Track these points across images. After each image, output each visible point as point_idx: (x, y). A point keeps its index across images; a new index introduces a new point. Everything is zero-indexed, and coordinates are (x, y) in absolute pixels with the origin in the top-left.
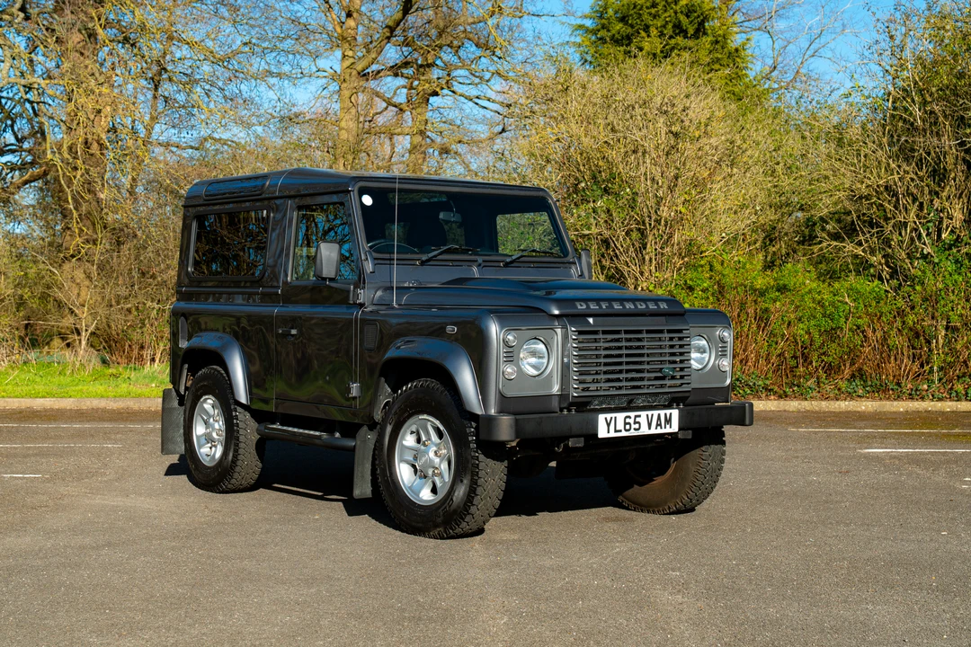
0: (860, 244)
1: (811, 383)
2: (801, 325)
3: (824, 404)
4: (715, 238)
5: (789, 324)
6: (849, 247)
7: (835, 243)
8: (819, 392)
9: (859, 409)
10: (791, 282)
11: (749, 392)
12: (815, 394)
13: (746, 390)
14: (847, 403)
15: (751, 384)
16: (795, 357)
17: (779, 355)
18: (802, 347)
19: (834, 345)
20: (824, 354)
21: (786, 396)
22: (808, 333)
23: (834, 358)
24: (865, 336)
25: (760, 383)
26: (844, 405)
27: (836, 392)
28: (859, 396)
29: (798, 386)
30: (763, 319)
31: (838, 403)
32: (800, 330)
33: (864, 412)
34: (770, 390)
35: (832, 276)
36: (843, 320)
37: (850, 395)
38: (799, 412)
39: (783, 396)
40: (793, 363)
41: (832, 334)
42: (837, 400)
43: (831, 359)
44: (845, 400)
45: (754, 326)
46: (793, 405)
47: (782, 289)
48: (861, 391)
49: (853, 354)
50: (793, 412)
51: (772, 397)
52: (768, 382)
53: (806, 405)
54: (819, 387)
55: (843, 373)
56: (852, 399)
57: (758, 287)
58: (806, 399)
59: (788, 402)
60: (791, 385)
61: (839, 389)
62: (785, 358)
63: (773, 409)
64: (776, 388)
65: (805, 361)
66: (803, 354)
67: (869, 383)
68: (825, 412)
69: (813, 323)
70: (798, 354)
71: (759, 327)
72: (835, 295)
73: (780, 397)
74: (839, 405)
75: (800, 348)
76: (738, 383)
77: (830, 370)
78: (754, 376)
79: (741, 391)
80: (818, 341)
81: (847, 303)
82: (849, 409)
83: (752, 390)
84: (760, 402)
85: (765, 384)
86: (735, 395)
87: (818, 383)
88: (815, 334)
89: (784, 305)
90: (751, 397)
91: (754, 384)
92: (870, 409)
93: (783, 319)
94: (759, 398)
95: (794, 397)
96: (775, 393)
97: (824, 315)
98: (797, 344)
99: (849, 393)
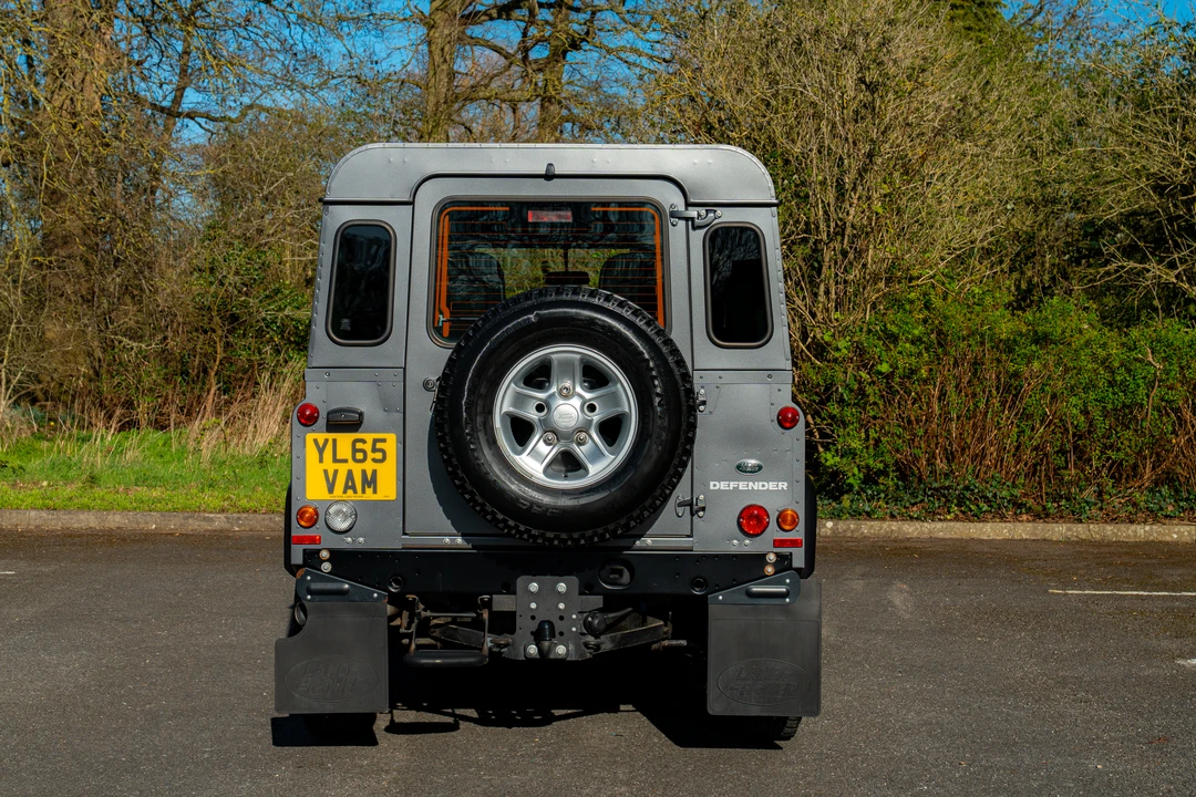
0: (1172, 266)
1: (1089, 493)
2: (1074, 400)
3: (1109, 529)
4: (934, 255)
5: (1054, 396)
6: (1155, 269)
7: (1132, 264)
8: (1101, 509)
9: (1168, 539)
10: (1057, 328)
11: (985, 508)
12: (1094, 511)
13: (981, 505)
14: (1147, 528)
15: (990, 495)
16: (1062, 451)
17: (1036, 448)
18: (1074, 435)
19: (1129, 433)
20: (1111, 447)
21: (1047, 515)
22: (1085, 412)
23: (1127, 454)
24: (1178, 418)
25: (1004, 493)
26: (1142, 531)
27: (1130, 508)
28: (1166, 516)
29: (1068, 500)
30: (1011, 390)
31: (1133, 527)
32: (1071, 408)
33: (1176, 543)
34: (1020, 506)
35: (1123, 318)
36: (1142, 391)
37: (1154, 516)
38: (1068, 542)
39: (1042, 515)
40: (1060, 461)
41: (1125, 415)
42: (1132, 522)
43: (1122, 455)
44: (1145, 522)
45: (996, 402)
46: (1059, 530)
47: (1042, 340)
48: (1170, 508)
49: (1158, 447)
50: (1058, 542)
51: (1025, 517)
52: (1017, 492)
53: (1080, 531)
54: (1102, 501)
55: (1142, 477)
56: (1156, 520)
57: (1003, 336)
58: (1080, 521)
59: (1049, 526)
60: (1056, 498)
61: (1135, 505)
62: (1046, 455)
63: (1025, 536)
64: (1030, 502)
65: (1080, 458)
66: (1076, 447)
67: (1185, 495)
68: (1110, 544)
69: (1092, 396)
70: (1068, 447)
71: (1003, 404)
72: (1130, 350)
73: (1037, 517)
74: (1135, 532)
75: (1070, 437)
76: (968, 494)
77: (1122, 473)
78: (994, 483)
79: (973, 507)
80: (1102, 425)
81: (1150, 364)
82: (1151, 538)
83: (991, 506)
84: (1004, 525)
85: (1012, 495)
86: (963, 513)
87: (1100, 494)
88: (1096, 414)
89: (1045, 366)
90: (990, 516)
91: (995, 495)
92: (1186, 538)
93: (1043, 390)
94: (1003, 518)
95: (1062, 517)
96: (1029, 510)
97: (1111, 384)
98: (1067, 430)
99: (1152, 511)
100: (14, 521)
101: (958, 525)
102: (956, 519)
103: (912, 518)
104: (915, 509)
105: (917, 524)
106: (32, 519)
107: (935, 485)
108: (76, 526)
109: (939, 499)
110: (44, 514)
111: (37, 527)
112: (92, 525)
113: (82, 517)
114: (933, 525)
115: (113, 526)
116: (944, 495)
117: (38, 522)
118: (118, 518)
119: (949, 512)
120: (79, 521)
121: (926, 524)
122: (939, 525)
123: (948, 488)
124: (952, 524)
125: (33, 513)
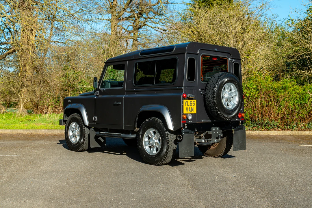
0: (310, 71)
1: (294, 124)
2: (291, 102)
3: (300, 132)
5: (287, 101)
6: (306, 73)
7: (301, 71)
8: (297, 128)
11: (271, 128)
13: (270, 127)
14: (309, 132)
15: (272, 125)
16: (289, 114)
17: (282, 114)
18: (291, 111)
19: (303, 110)
20: (300, 113)
22: (294, 105)
23: (303, 115)
25: (275, 124)
27: (304, 127)
29: (290, 126)
30: (277, 100)
31: (305, 132)
32: (291, 104)
34: (278, 127)
36: (307, 100)
38: (291, 135)
39: (284, 129)
40: (288, 117)
42: (305, 131)
43: (302, 115)
44: (308, 131)
45: (273, 103)
46: (288, 133)
47: (283, 88)
50: (289, 135)
51: (280, 130)
52: (278, 124)
53: (293, 133)
54: (297, 126)
56: (310, 130)
57: (275, 88)
58: (293, 131)
59: (286, 132)
60: (287, 125)
62: (285, 115)
63: (280, 134)
64: (281, 126)
65: (292, 116)
66: (292, 114)
68: (300, 136)
69: (295, 101)
72: (304, 90)
73: (283, 130)
74: (306, 133)
76: (267, 124)
77: (302, 119)
78: (273, 122)
79: (268, 127)
80: (298, 108)
81: (309, 94)
82: (309, 134)
83: (272, 127)
84: (275, 131)
85: (277, 125)
86: (266, 129)
87: (297, 124)
88: (296, 105)
89: (285, 94)
90: (272, 129)
91: (273, 125)
93: (284, 100)
94: (275, 130)
95: (288, 130)
96: (281, 128)
97: (300, 98)
98: (290, 109)
99: (309, 128)
100: (39, 132)
101: (265, 131)
102: (264, 130)
103: (254, 130)
104: (254, 128)
105: (255, 131)
106: (44, 132)
107: (259, 122)
108: (54, 133)
109: (260, 126)
110: (47, 130)
111: (45, 133)
112: (58, 133)
113: (56, 131)
114: (259, 132)
116: (261, 125)
117: (45, 132)
119: (262, 129)
121: (257, 131)
122: (261, 132)
123: (262, 123)
124: (264, 131)
125: (44, 130)
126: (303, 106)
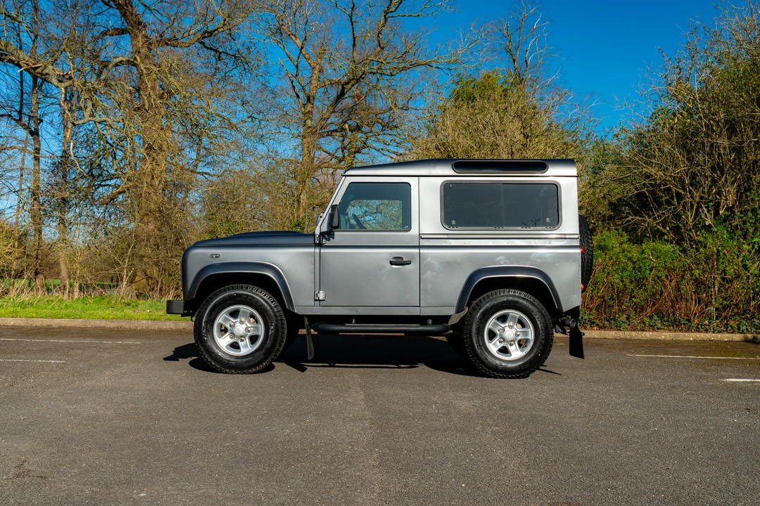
1: (623, 318)
2: (617, 276)
3: (634, 333)
5: (608, 274)
8: (629, 325)
9: (660, 338)
10: (610, 244)
12: (626, 326)
14: (650, 333)
16: (612, 298)
17: (600, 297)
18: (617, 291)
19: (641, 291)
20: (634, 297)
21: (605, 327)
22: (622, 281)
23: (641, 300)
24: (664, 284)
25: (586, 317)
26: (648, 335)
27: (642, 324)
28: (658, 328)
29: (614, 321)
31: (644, 333)
32: (616, 279)
33: (664, 340)
34: (593, 323)
36: (647, 272)
37: (653, 328)
38: (616, 339)
40: (610, 303)
42: (643, 331)
43: (639, 300)
44: (649, 331)
46: (611, 334)
47: (603, 249)
48: (660, 325)
49: (654, 297)
50: (611, 339)
51: (595, 328)
52: (591, 317)
53: (621, 334)
54: (629, 321)
55: (647, 310)
56: (654, 330)
58: (620, 330)
59: (607, 332)
60: (609, 319)
61: (644, 323)
62: (605, 300)
63: (595, 337)
64: (597, 321)
65: (619, 301)
66: (618, 297)
67: (667, 319)
68: (634, 340)
69: (625, 274)
70: (615, 296)
72: (642, 253)
73: (601, 328)
74: (645, 335)
75: (615, 292)
77: (640, 309)
78: (582, 313)
80: (629, 287)
81: (651, 260)
82: (652, 338)
84: (586, 331)
85: (589, 318)
87: (628, 319)
88: (627, 282)
89: (604, 260)
92: (668, 338)
93: (603, 271)
94: (585, 328)
95: (611, 328)
96: (597, 325)
97: (634, 268)
98: (614, 289)
99: (652, 326)
100: (136, 325)
106: (144, 324)
110: (150, 322)
112: (172, 327)
115: (181, 327)
117: (147, 326)
118: (184, 324)
120: (166, 325)
125: (145, 322)
126: (640, 283)
